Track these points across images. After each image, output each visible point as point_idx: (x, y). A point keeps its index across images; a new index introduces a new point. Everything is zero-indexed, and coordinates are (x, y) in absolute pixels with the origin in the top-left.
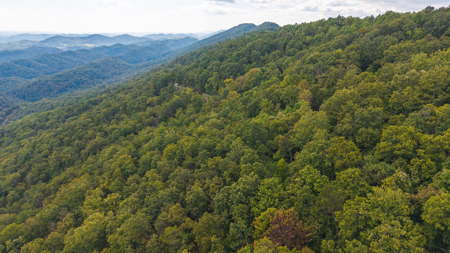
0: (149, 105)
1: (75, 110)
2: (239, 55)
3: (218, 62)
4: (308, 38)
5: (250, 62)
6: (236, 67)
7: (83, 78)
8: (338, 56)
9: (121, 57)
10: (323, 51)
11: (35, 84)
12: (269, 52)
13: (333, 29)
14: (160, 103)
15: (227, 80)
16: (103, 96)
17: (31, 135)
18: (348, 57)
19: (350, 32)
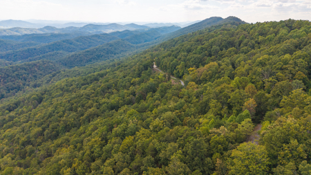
0: (132, 84)
1: (89, 80)
2: (202, 49)
3: (186, 53)
4: (261, 38)
5: (210, 55)
6: (198, 58)
7: (102, 53)
8: (286, 62)
9: (127, 40)
10: (273, 54)
11: (73, 56)
12: (227, 48)
13: (283, 31)
14: (139, 83)
15: (191, 69)
16: (108, 70)
17: (59, 96)
18: (296, 64)
19: (299, 37)
